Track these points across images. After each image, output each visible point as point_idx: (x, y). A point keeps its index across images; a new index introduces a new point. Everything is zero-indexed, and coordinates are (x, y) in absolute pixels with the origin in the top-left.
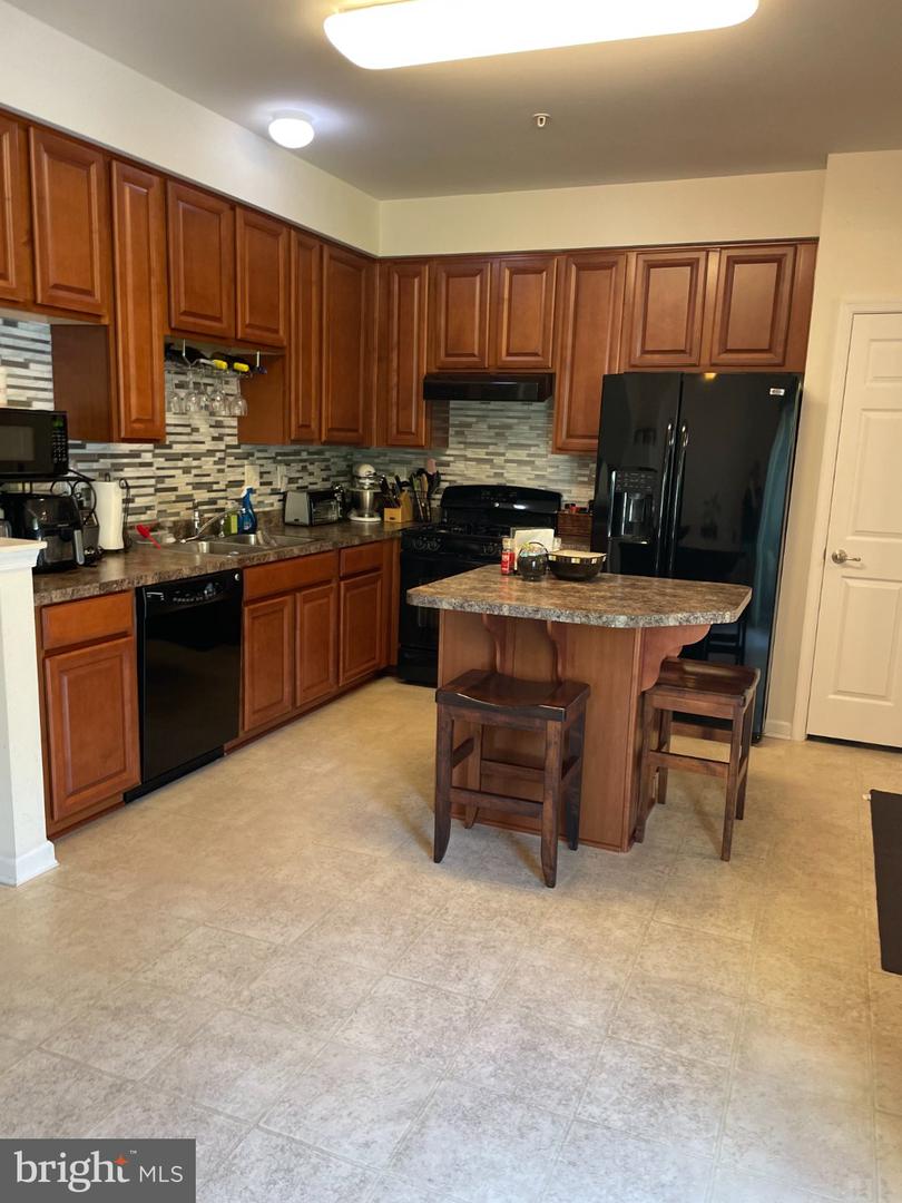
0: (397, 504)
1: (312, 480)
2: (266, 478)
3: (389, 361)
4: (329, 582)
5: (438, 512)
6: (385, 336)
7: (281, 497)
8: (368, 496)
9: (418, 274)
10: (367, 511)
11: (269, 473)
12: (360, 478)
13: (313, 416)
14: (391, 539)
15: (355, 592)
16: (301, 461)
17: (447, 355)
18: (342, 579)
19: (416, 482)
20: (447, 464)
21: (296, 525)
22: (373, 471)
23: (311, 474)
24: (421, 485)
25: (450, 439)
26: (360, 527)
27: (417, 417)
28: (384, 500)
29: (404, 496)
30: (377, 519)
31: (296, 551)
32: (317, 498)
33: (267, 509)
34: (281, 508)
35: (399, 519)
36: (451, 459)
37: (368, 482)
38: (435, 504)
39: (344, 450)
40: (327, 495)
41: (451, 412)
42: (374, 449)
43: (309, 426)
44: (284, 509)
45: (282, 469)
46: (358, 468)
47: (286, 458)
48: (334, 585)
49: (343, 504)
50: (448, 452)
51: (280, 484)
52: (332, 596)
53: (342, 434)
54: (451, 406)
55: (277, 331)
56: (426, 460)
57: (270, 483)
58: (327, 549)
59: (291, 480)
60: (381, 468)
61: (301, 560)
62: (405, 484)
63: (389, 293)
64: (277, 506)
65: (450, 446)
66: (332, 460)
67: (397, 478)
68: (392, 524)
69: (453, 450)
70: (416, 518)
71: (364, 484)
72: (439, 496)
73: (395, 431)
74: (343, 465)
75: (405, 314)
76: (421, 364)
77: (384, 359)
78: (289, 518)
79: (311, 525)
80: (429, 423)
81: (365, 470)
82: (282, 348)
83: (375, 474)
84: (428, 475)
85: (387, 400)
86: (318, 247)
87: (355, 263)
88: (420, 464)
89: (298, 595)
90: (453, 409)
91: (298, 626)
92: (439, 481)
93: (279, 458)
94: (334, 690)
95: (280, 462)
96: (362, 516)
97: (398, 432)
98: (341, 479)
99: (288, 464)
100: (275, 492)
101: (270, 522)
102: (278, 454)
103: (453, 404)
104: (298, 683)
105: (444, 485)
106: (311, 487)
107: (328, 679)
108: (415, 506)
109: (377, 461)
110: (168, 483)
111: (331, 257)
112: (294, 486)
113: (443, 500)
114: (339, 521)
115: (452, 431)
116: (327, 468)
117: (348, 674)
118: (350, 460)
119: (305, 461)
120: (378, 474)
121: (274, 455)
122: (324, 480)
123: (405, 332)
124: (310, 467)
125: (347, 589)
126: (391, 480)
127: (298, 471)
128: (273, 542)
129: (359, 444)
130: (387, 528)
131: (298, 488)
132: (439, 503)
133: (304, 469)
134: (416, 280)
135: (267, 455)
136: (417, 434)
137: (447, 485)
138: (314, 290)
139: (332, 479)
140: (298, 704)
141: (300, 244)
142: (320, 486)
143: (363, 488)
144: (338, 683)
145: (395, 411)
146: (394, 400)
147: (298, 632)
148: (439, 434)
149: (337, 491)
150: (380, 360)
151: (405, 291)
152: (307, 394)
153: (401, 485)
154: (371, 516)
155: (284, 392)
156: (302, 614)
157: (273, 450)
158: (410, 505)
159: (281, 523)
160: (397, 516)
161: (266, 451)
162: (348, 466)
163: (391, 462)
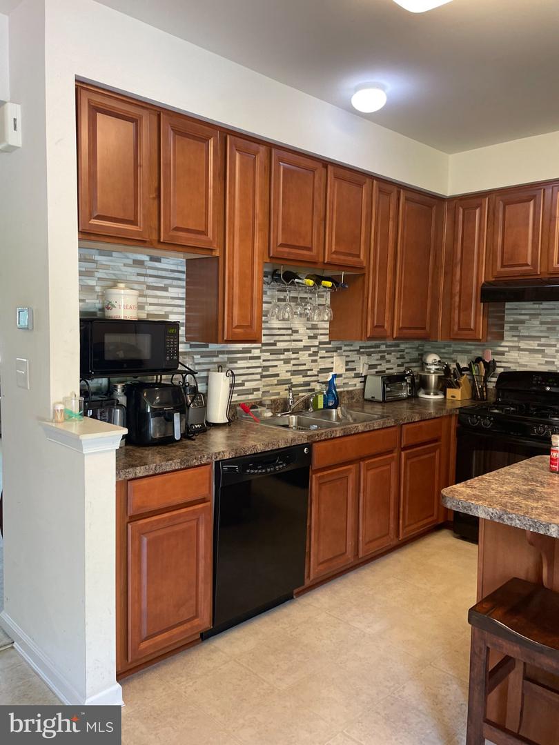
0: (458, 385)
1: (389, 366)
2: (351, 366)
3: (453, 275)
4: (391, 452)
5: (494, 392)
6: (451, 254)
7: (362, 379)
8: (433, 379)
9: (480, 206)
10: (433, 390)
11: (353, 361)
12: (427, 364)
13: (386, 319)
14: (450, 416)
15: (415, 460)
16: (380, 352)
17: (503, 266)
18: (404, 449)
19: (475, 368)
20: (502, 354)
21: (372, 401)
22: (438, 359)
23: (389, 361)
24: (479, 370)
25: (505, 333)
26: (427, 402)
27: (476, 317)
28: (447, 381)
29: (464, 379)
30: (441, 397)
31: (361, 428)
32: (390, 380)
33: (351, 389)
34: (362, 387)
35: (459, 397)
36: (507, 349)
37: (433, 367)
38: (491, 386)
39: (417, 343)
40: (400, 378)
41: (506, 312)
42: (440, 342)
43: (383, 327)
44: (364, 389)
45: (364, 359)
46: (427, 356)
47: (367, 350)
48: (395, 454)
49: (412, 385)
50: (504, 344)
51: (362, 370)
52: (393, 464)
53: (413, 331)
54: (506, 307)
55: (358, 256)
56: (483, 350)
57: (354, 369)
58: (389, 425)
59: (371, 367)
60: (446, 356)
61: (364, 435)
62: (465, 369)
63: (455, 222)
64: (359, 386)
65: (505, 339)
66: (406, 351)
67: (458, 365)
68: (453, 402)
69: (508, 341)
70: (474, 397)
71: (430, 369)
72: (495, 379)
73: (456, 328)
74: (415, 354)
75: (466, 236)
76: (480, 274)
77: (449, 273)
78: (368, 396)
79: (384, 401)
80: (486, 320)
81: (432, 358)
82: (362, 268)
83: (439, 361)
84: (485, 363)
85: (451, 305)
86: (396, 192)
87: (428, 202)
88: (479, 354)
89: (361, 463)
90: (507, 309)
91: (362, 490)
92: (495, 367)
93: (361, 350)
94: (394, 543)
95: (363, 353)
96: (428, 394)
97: (459, 329)
98: (414, 364)
99: (369, 354)
100: (358, 376)
101: (353, 398)
102: (361, 347)
103: (508, 305)
104: (360, 538)
105: (500, 370)
106: (387, 371)
107: (388, 534)
108: (473, 387)
109: (443, 351)
110: (272, 371)
111: (407, 199)
112: (374, 371)
113: (497, 383)
114: (409, 398)
115: (507, 327)
116: (402, 357)
117: (407, 529)
118: (422, 350)
119: (384, 352)
120: (443, 360)
121: (358, 348)
122: (399, 366)
123: (467, 250)
124: (388, 357)
125: (407, 458)
126: (453, 366)
127: (377, 360)
128: (349, 416)
129: (426, 338)
130: (449, 406)
131: (377, 372)
132: (494, 385)
133: (383, 358)
134: (478, 211)
135: (352, 348)
136: (475, 330)
137: (501, 370)
138: (391, 223)
139: (406, 365)
140: (360, 556)
141: (380, 191)
142: (395, 371)
143: (430, 372)
144: (398, 536)
145: (457, 312)
146: (457, 304)
147: (361, 495)
148: (495, 330)
149: (408, 375)
150: (446, 273)
151: (468, 219)
152: (382, 302)
153: (461, 370)
154: (436, 394)
155: (363, 301)
156: (365, 480)
157: (357, 345)
158: (469, 385)
159: (360, 400)
160: (457, 395)
161: (351, 345)
162: (419, 355)
163: (455, 351)
